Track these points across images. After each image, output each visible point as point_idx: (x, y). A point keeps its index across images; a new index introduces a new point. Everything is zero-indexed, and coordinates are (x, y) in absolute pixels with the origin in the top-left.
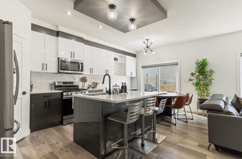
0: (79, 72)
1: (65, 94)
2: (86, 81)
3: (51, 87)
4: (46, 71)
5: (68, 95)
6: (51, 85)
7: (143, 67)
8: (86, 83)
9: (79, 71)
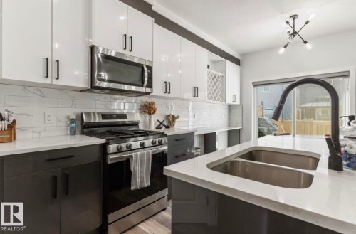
0: (143, 90)
1: (112, 148)
2: (154, 112)
3: (72, 128)
4: (55, 82)
5: (119, 150)
6: (72, 121)
7: (256, 85)
8: (153, 116)
9: (142, 86)
